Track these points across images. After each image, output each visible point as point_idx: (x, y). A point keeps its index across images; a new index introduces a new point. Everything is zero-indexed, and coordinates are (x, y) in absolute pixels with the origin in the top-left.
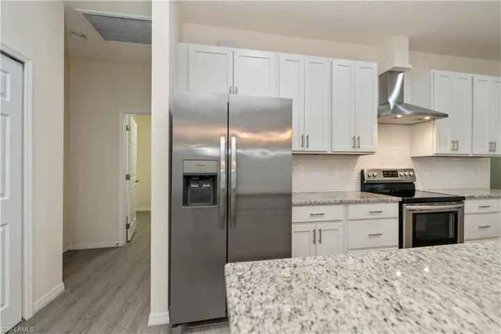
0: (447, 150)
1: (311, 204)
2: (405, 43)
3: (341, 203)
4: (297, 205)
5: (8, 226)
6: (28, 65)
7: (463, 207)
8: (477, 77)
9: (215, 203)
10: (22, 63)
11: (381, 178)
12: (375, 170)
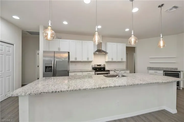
0: (110, 60)
1: (74, 72)
2: (101, 36)
3: (81, 72)
4: (70, 72)
5: (11, 76)
6: (14, 45)
7: (110, 72)
8: (118, 44)
9: (52, 72)
10: (13, 45)
11: (97, 66)
12: (95, 65)
